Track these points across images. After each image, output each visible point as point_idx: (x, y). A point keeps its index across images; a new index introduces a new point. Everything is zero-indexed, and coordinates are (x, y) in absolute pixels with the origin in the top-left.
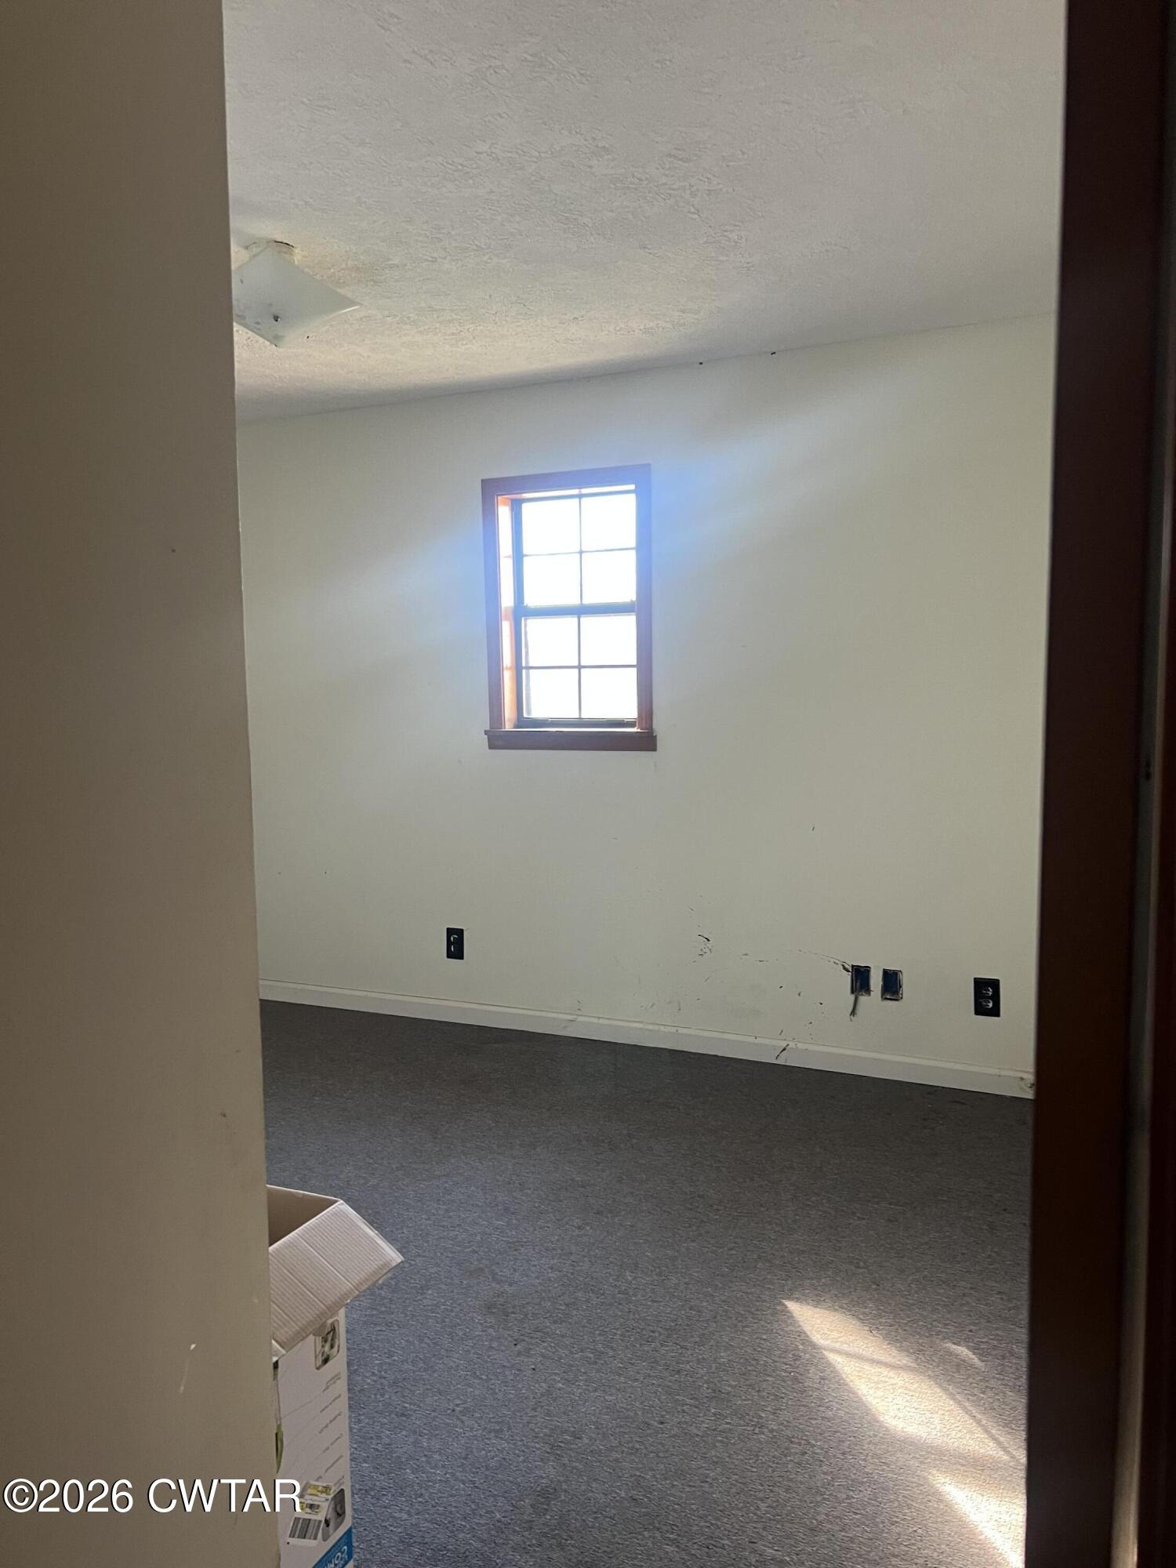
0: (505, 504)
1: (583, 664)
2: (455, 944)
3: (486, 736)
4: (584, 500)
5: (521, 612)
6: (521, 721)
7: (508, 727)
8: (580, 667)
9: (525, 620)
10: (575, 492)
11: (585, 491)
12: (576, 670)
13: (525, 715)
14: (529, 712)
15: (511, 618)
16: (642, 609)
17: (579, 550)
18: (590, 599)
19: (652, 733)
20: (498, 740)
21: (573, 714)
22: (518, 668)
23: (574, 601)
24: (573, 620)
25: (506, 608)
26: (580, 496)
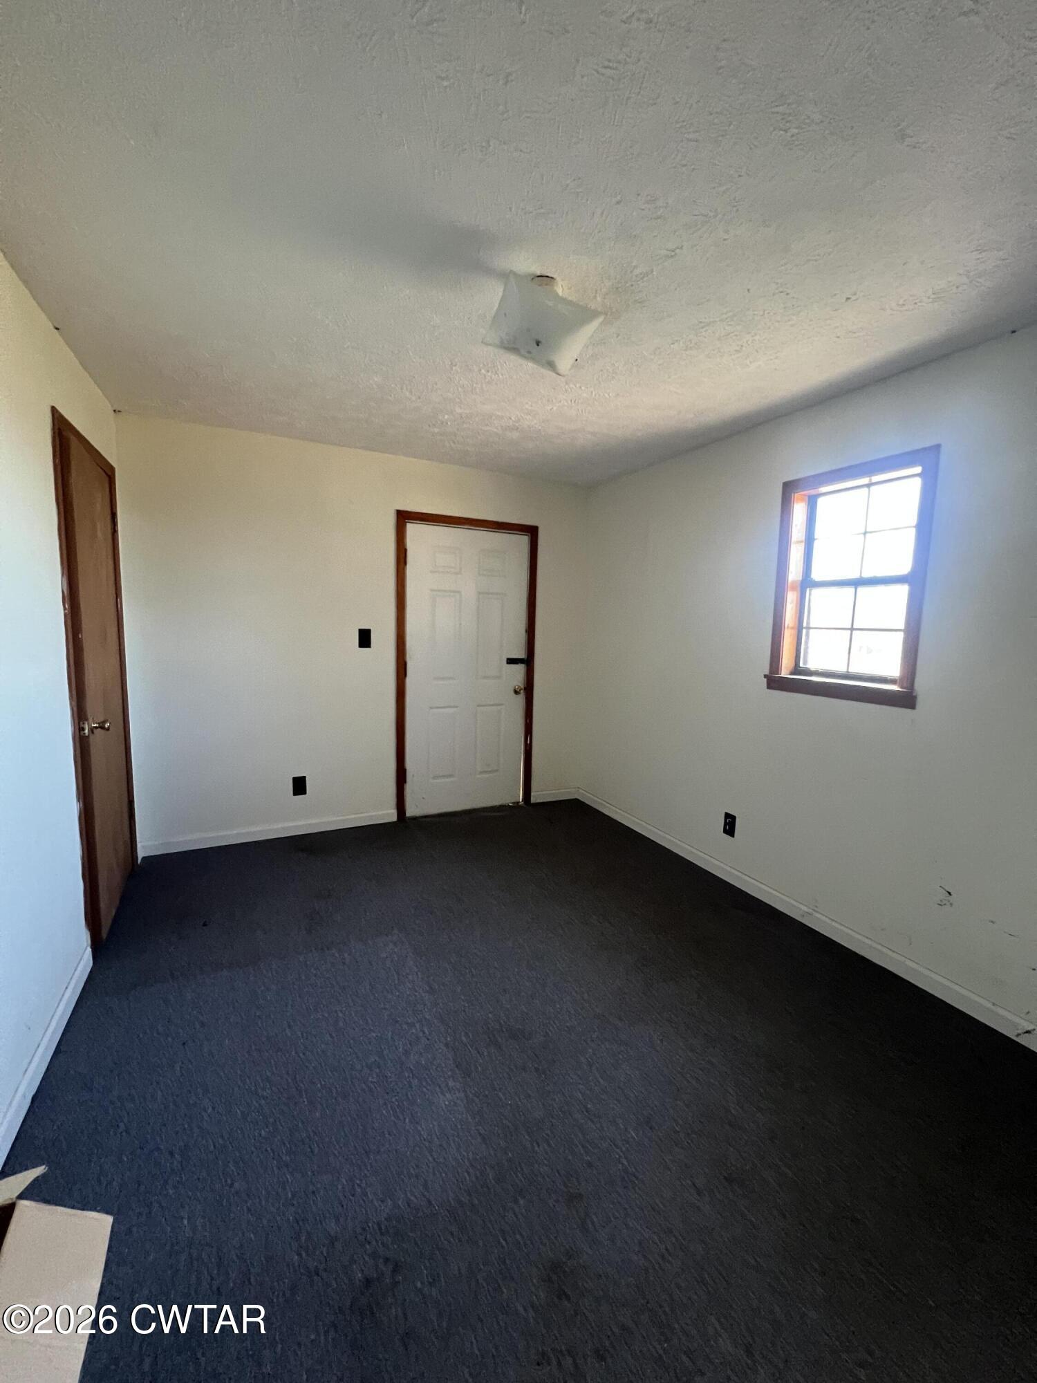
0: (802, 500)
1: (855, 627)
2: (730, 825)
3: (766, 679)
4: (872, 488)
5: (807, 583)
6: (797, 670)
7: (784, 673)
8: (852, 629)
9: (810, 591)
10: (865, 481)
11: (875, 479)
12: (849, 632)
13: (801, 665)
14: (805, 662)
15: (799, 589)
16: (916, 580)
17: (863, 531)
18: (867, 574)
19: (912, 692)
20: (775, 682)
21: (842, 668)
22: (799, 628)
23: (854, 575)
24: (852, 590)
25: (793, 582)
26: (868, 486)
